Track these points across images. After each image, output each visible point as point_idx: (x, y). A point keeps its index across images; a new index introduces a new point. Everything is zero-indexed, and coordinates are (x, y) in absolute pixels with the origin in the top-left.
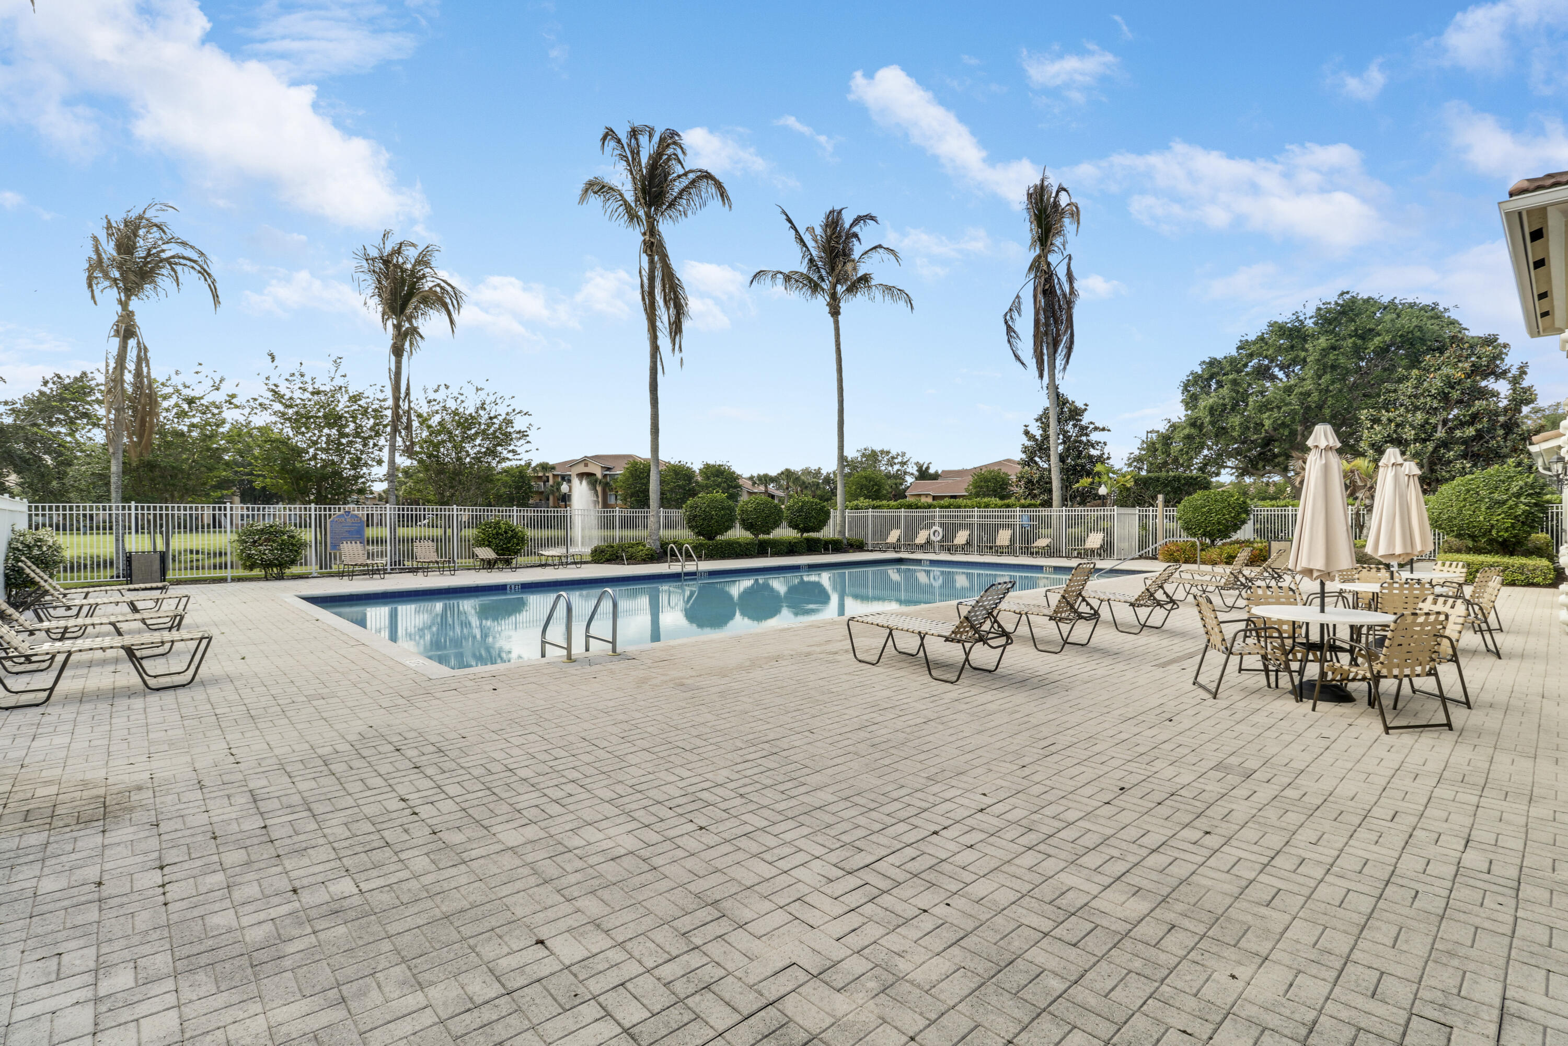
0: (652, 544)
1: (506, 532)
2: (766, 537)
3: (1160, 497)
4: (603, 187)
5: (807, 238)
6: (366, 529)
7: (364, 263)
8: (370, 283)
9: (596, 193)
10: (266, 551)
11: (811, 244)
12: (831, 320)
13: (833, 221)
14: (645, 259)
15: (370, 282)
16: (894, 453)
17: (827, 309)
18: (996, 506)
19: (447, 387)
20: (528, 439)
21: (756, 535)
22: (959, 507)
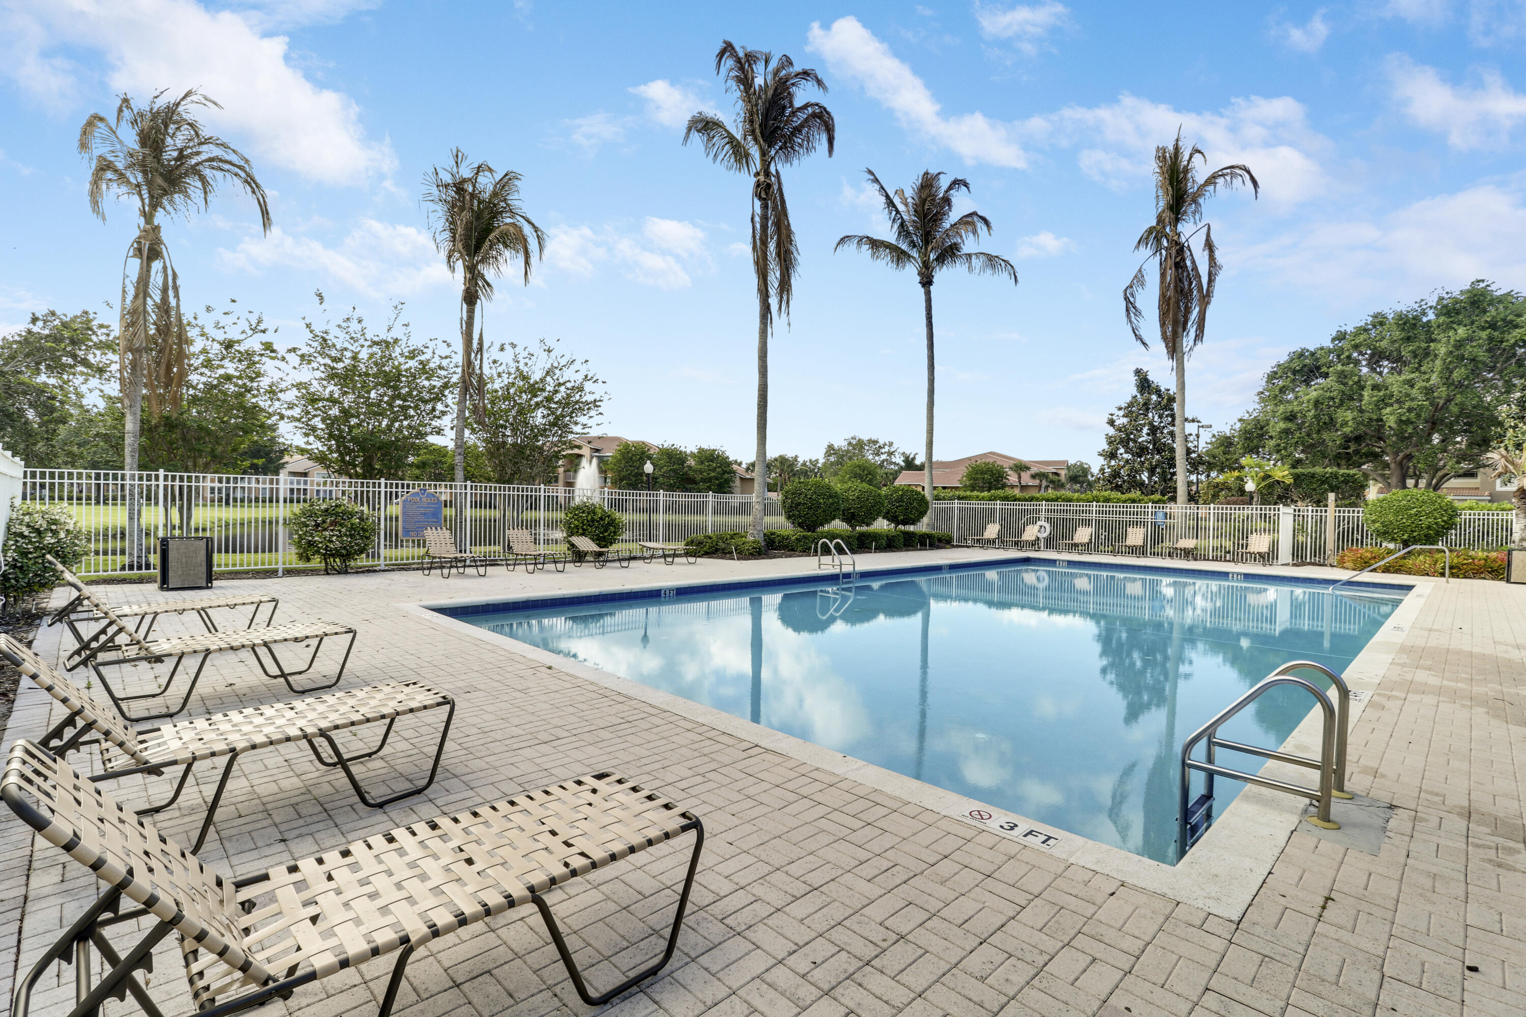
0: (753, 537)
1: (601, 518)
2: (864, 528)
3: (1332, 496)
4: (707, 123)
5: (897, 201)
6: (444, 509)
7: (435, 191)
8: (439, 217)
9: (699, 131)
10: (334, 538)
11: (901, 207)
12: (922, 290)
13: (928, 183)
14: (758, 204)
15: (440, 214)
16: (881, 442)
17: (918, 278)
18: (1119, 500)
19: (514, 346)
20: (600, 410)
21: (853, 527)
22: (1070, 500)
